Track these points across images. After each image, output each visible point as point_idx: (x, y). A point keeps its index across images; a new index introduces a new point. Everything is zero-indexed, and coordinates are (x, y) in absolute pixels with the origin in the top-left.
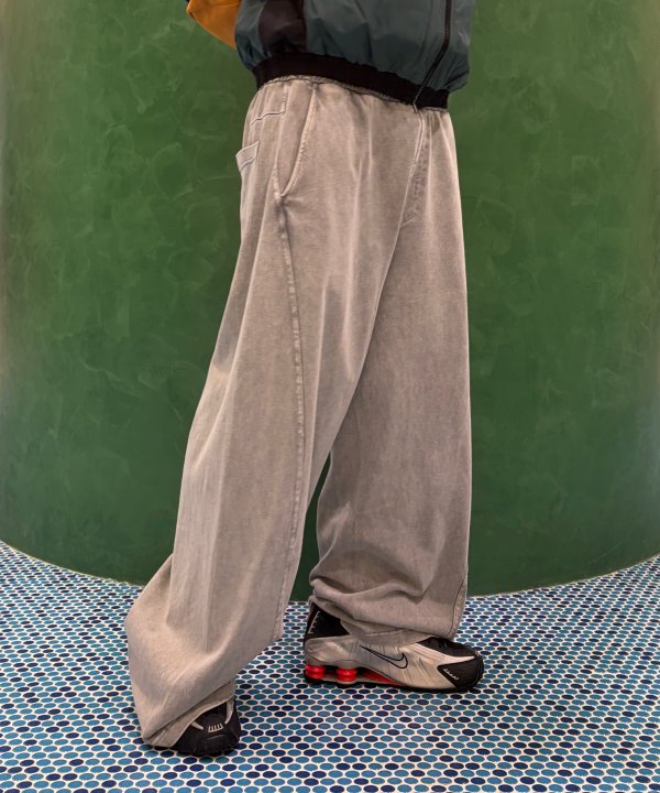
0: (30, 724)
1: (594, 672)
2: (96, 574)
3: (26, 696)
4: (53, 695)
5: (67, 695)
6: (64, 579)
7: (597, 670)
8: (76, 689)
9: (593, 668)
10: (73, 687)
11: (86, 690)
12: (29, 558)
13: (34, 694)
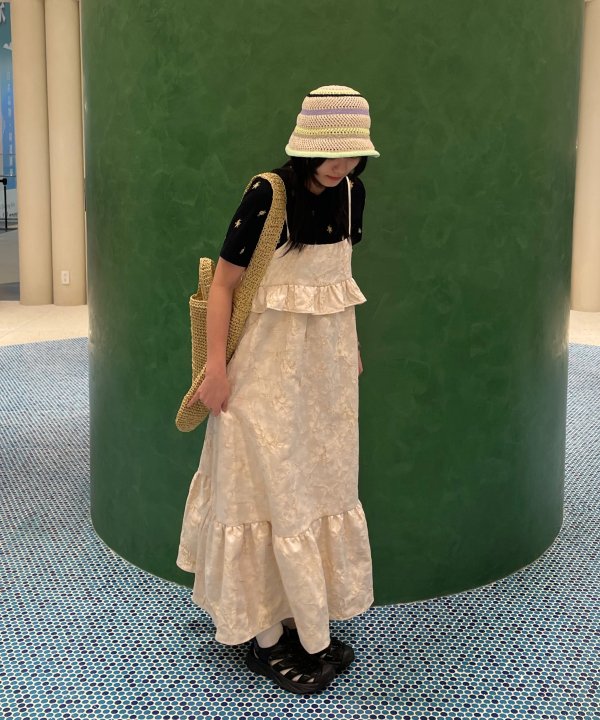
0: (133, 703)
1: (456, 672)
2: (165, 577)
3: (129, 681)
4: (144, 682)
5: (152, 682)
6: (145, 582)
7: (459, 670)
8: (157, 677)
9: (456, 667)
10: (155, 676)
11: (162, 678)
12: (123, 560)
13: (132, 681)
